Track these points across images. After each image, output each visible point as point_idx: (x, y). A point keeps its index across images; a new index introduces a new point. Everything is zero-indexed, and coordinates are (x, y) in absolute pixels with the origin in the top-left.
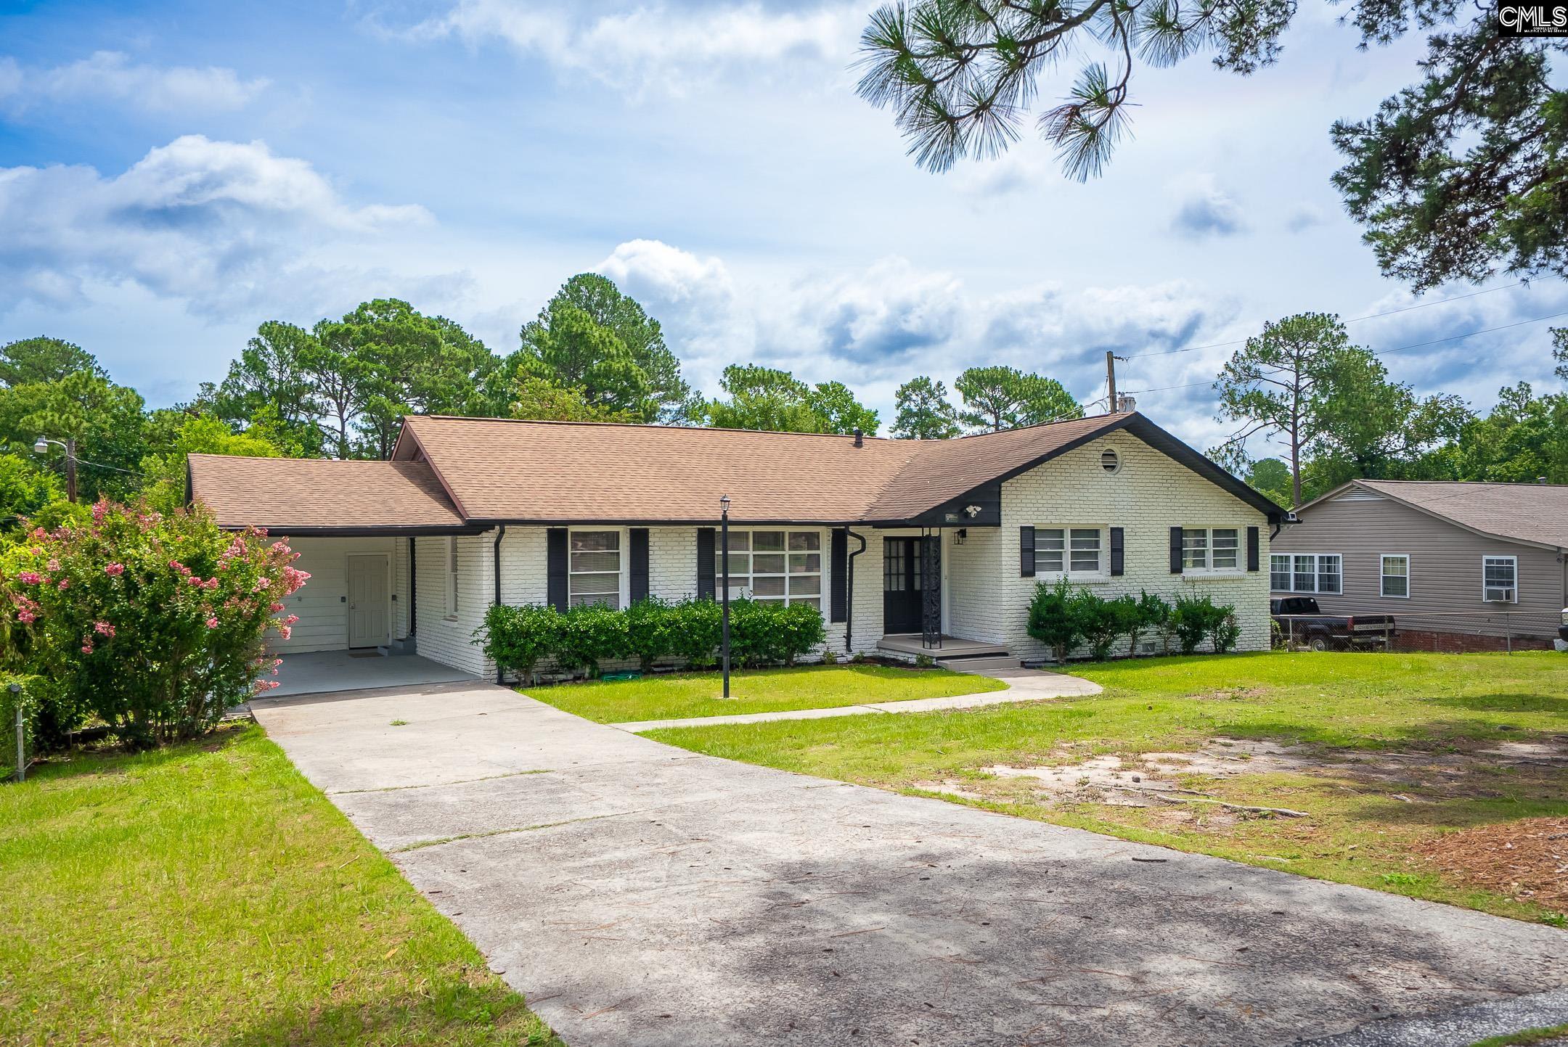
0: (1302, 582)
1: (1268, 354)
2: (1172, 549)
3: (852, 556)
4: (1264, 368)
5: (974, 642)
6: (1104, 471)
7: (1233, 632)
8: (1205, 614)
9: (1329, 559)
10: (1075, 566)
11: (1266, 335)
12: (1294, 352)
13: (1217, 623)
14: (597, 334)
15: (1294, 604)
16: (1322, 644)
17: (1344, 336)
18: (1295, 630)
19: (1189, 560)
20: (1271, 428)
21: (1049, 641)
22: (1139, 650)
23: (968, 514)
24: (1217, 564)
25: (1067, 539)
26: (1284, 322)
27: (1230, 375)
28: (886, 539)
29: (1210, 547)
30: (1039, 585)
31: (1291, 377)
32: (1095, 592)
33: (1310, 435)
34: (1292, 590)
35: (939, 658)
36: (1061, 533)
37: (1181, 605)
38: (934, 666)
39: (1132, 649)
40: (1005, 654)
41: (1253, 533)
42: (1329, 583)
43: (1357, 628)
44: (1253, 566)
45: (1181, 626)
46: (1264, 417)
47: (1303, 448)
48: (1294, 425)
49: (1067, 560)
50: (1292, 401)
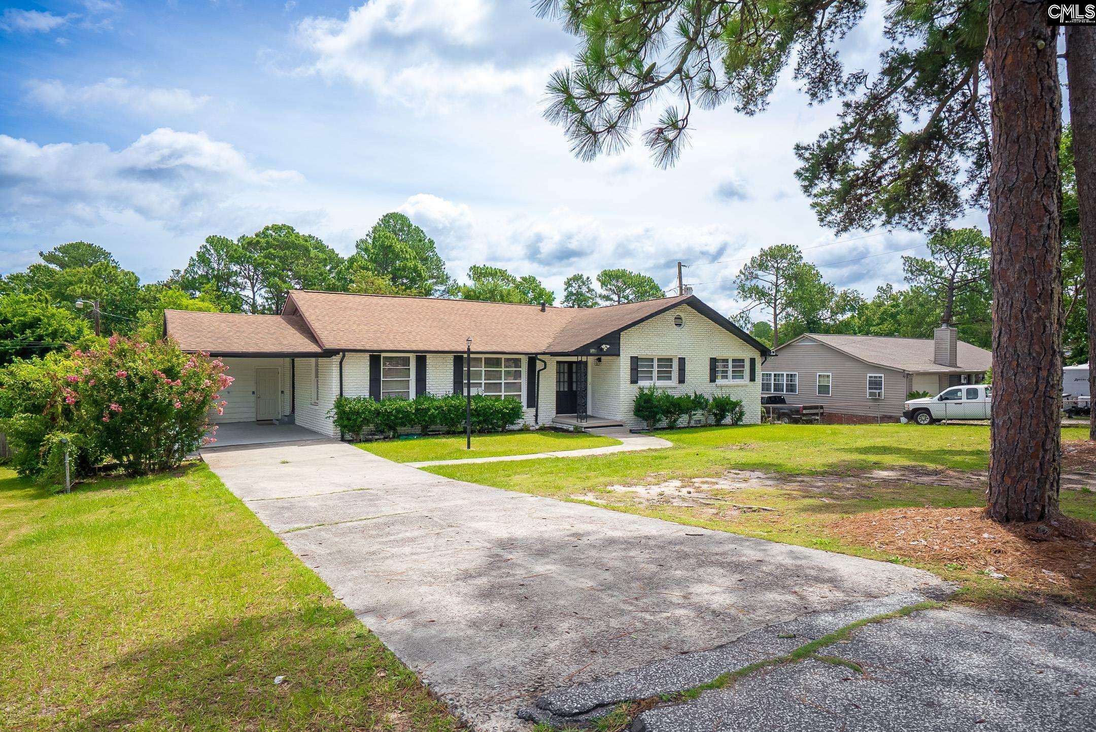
0: (778, 387)
1: (762, 266)
2: (711, 369)
3: (539, 371)
4: (760, 273)
5: (605, 419)
6: (675, 327)
7: (742, 414)
8: (727, 404)
9: (791, 375)
10: (659, 378)
11: (761, 256)
12: (776, 265)
13: (734, 409)
14: (399, 246)
15: (773, 399)
16: (786, 420)
17: (801, 257)
18: (773, 413)
19: (719, 375)
20: (763, 306)
21: (645, 418)
22: (693, 423)
23: (602, 349)
24: (734, 377)
25: (656, 363)
26: (771, 249)
27: (742, 276)
28: (558, 362)
29: (730, 369)
30: (640, 388)
31: (774, 278)
32: (670, 392)
33: (783, 309)
34: (772, 392)
35: (585, 428)
36: (652, 360)
37: (714, 399)
38: (583, 432)
39: (689, 423)
40: (621, 426)
41: (753, 361)
42: (791, 388)
43: (804, 412)
44: (752, 379)
45: (714, 411)
46: (760, 299)
47: (779, 316)
48: (775, 303)
49: (655, 375)
50: (774, 291)
